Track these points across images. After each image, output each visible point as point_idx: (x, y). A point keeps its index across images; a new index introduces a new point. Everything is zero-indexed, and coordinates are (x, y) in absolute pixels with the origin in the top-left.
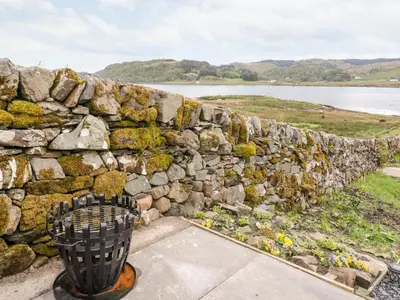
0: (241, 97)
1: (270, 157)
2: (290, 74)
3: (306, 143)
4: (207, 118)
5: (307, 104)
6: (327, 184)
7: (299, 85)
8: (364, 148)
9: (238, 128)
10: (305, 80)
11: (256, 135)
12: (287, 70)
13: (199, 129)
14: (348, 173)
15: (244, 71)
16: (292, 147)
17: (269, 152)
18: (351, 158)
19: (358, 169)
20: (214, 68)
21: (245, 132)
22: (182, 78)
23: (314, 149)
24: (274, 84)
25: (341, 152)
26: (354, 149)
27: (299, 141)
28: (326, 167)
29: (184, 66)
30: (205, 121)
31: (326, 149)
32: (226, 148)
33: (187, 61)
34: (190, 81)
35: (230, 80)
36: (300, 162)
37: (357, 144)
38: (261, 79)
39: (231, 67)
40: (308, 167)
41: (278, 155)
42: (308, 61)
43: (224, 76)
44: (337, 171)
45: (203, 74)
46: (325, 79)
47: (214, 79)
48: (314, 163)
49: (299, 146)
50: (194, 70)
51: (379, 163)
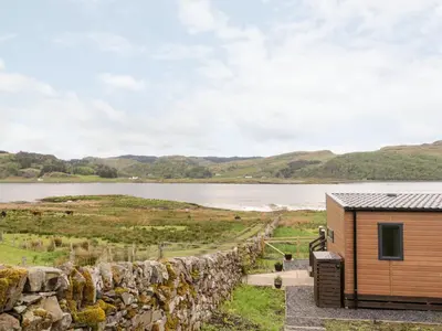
0: (97, 198)
1: (125, 312)
2: (153, 171)
3: (167, 278)
4: (35, 289)
5: (172, 203)
6: (194, 318)
7: (163, 182)
8: (228, 261)
9: (81, 288)
10: (169, 177)
11: (106, 290)
12: (149, 166)
13: (20, 309)
14: (216, 295)
15: (101, 167)
16: (151, 289)
17: (123, 306)
18: (217, 278)
19: (225, 286)
20: (63, 162)
21: (91, 289)
22: (17, 175)
23: (176, 283)
24: (136, 182)
25: (206, 275)
26: (219, 266)
27: (160, 280)
28: (191, 299)
29: (20, 161)
30: (31, 293)
31: (190, 278)
32: (64, 323)
33: (26, 154)
34: (28, 178)
35: (83, 177)
36: (161, 304)
37: (221, 260)
38: (121, 175)
39: (85, 162)
40: (172, 306)
41: (135, 305)
42: (170, 157)
43: (76, 172)
44: (204, 299)
45: (46, 170)
46: (188, 176)
47: (62, 176)
48: (177, 299)
49: (160, 284)
50: (34, 165)
51: (244, 273)
